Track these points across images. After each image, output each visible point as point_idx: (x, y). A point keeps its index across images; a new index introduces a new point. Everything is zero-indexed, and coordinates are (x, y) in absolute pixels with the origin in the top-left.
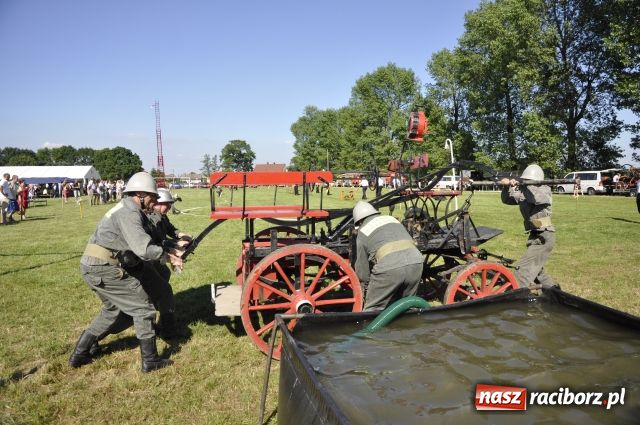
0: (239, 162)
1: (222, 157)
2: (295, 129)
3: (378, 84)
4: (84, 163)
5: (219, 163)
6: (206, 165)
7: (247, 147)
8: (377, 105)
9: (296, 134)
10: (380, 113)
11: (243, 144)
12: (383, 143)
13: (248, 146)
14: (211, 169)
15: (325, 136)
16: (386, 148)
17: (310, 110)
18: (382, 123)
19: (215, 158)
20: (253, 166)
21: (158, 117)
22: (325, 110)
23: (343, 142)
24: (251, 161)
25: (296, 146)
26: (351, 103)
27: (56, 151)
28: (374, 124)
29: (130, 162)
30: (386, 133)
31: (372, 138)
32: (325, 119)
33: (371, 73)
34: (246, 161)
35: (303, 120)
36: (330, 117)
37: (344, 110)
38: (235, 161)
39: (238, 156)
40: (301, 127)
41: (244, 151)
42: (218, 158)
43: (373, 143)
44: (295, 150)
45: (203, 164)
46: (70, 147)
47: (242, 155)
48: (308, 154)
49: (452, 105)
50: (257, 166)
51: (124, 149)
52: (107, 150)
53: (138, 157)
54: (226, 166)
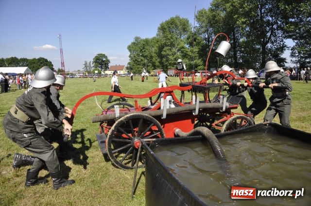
0: (102, 65)
1: (93, 62)
2: (130, 48)
3: (170, 25)
4: (23, 66)
5: (92, 65)
6: (86, 66)
7: (106, 57)
8: (170, 36)
9: (130, 51)
10: (172, 40)
11: (104, 56)
12: (173, 55)
14: (88, 68)
15: (145, 51)
16: (174, 57)
17: (137, 39)
18: (172, 45)
19: (90, 63)
20: (109, 67)
21: (61, 43)
22: (145, 39)
23: (153, 55)
24: (108, 64)
25: (130, 56)
26: (157, 35)
27: (8, 60)
28: (168, 46)
30: (174, 50)
31: (168, 52)
32: (144, 43)
33: (167, 20)
34: (106, 64)
35: (134, 43)
36: (147, 42)
37: (154, 38)
38: (100, 64)
39: (102, 62)
40: (132, 47)
41: (104, 59)
42: (92, 63)
43: (168, 55)
44: (129, 59)
45: (84, 66)
47: (104, 61)
48: (136, 60)
49: (207, 36)
50: (111, 67)
52: (34, 59)
53: (51, 63)
54: (96, 67)
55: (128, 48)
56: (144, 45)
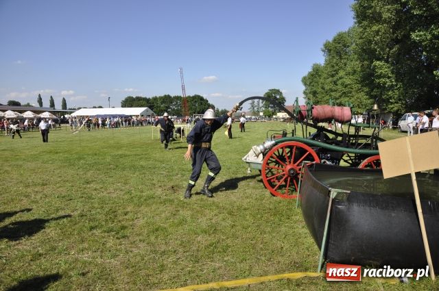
1: (263, 101)
2: (304, 80)
5: (261, 105)
6: (252, 106)
9: (305, 84)
11: (278, 92)
13: (281, 93)
14: (256, 108)
19: (258, 102)
24: (283, 104)
27: (161, 98)
29: (202, 104)
34: (280, 103)
39: (274, 101)
41: (278, 97)
44: (304, 96)
45: (250, 106)
46: (169, 95)
47: (277, 99)
51: (199, 96)
52: (189, 97)
54: (267, 107)
55: (303, 81)
56: (312, 75)
